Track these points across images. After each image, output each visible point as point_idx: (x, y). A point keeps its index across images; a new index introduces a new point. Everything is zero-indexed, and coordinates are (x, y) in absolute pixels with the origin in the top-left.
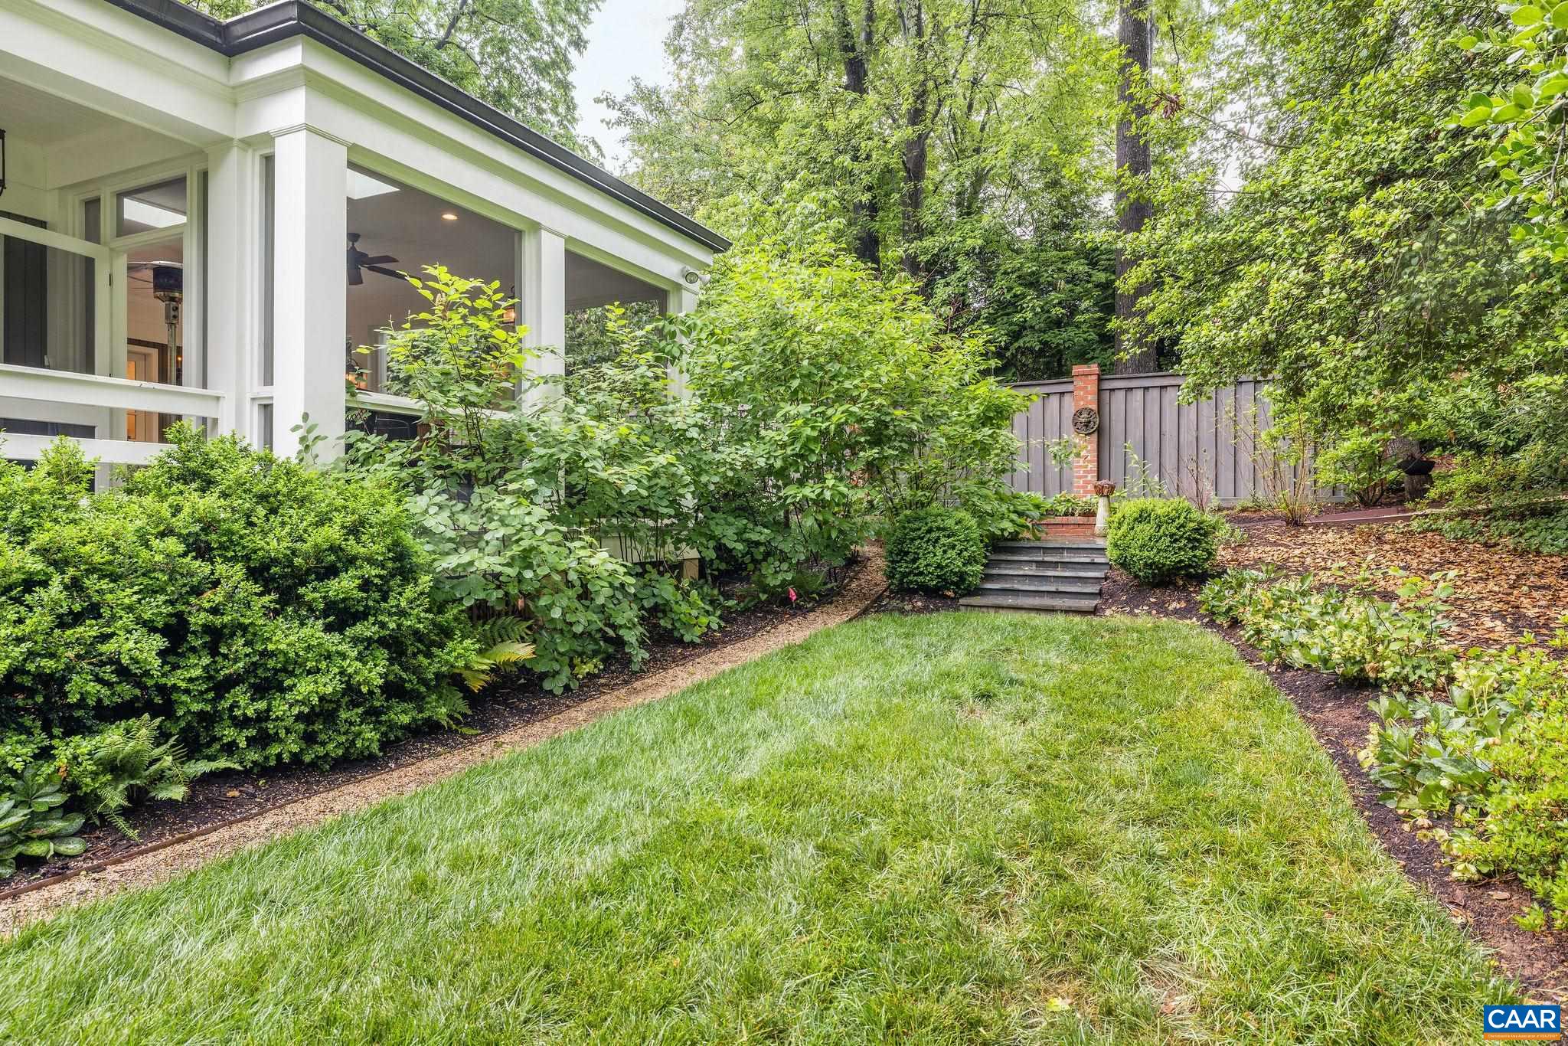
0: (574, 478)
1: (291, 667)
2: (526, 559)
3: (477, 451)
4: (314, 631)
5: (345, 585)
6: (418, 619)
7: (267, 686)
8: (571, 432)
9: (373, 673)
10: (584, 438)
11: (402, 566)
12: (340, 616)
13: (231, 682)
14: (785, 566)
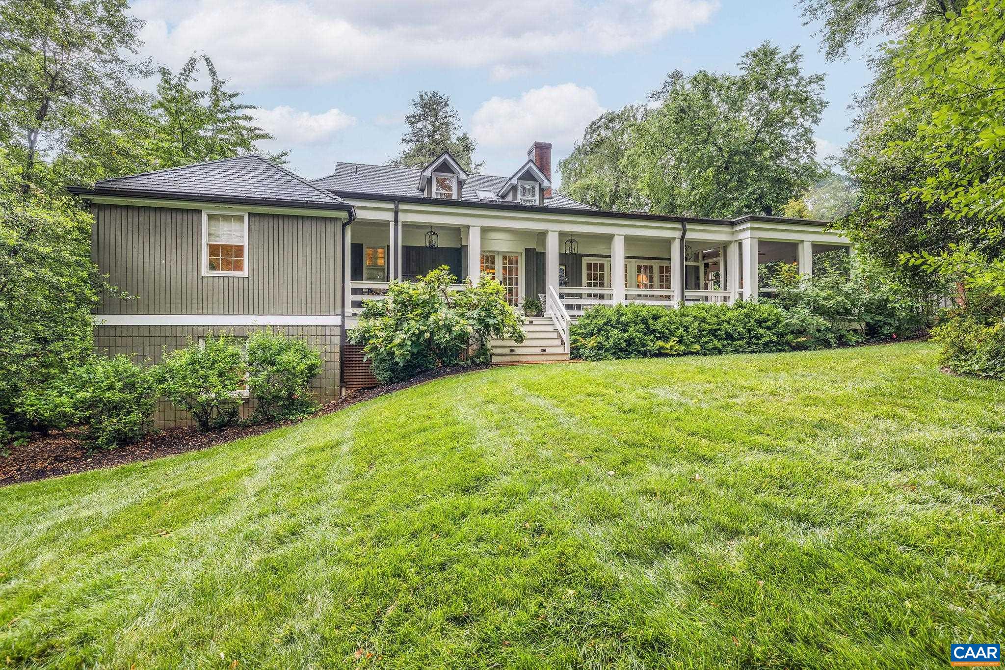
0: (815, 304)
1: (762, 336)
2: (803, 321)
3: (791, 300)
4: (765, 331)
5: (769, 323)
6: (782, 330)
7: (758, 339)
8: (814, 294)
9: (775, 338)
10: (818, 295)
11: (778, 321)
12: (769, 328)
13: (752, 338)
14: (891, 328)
